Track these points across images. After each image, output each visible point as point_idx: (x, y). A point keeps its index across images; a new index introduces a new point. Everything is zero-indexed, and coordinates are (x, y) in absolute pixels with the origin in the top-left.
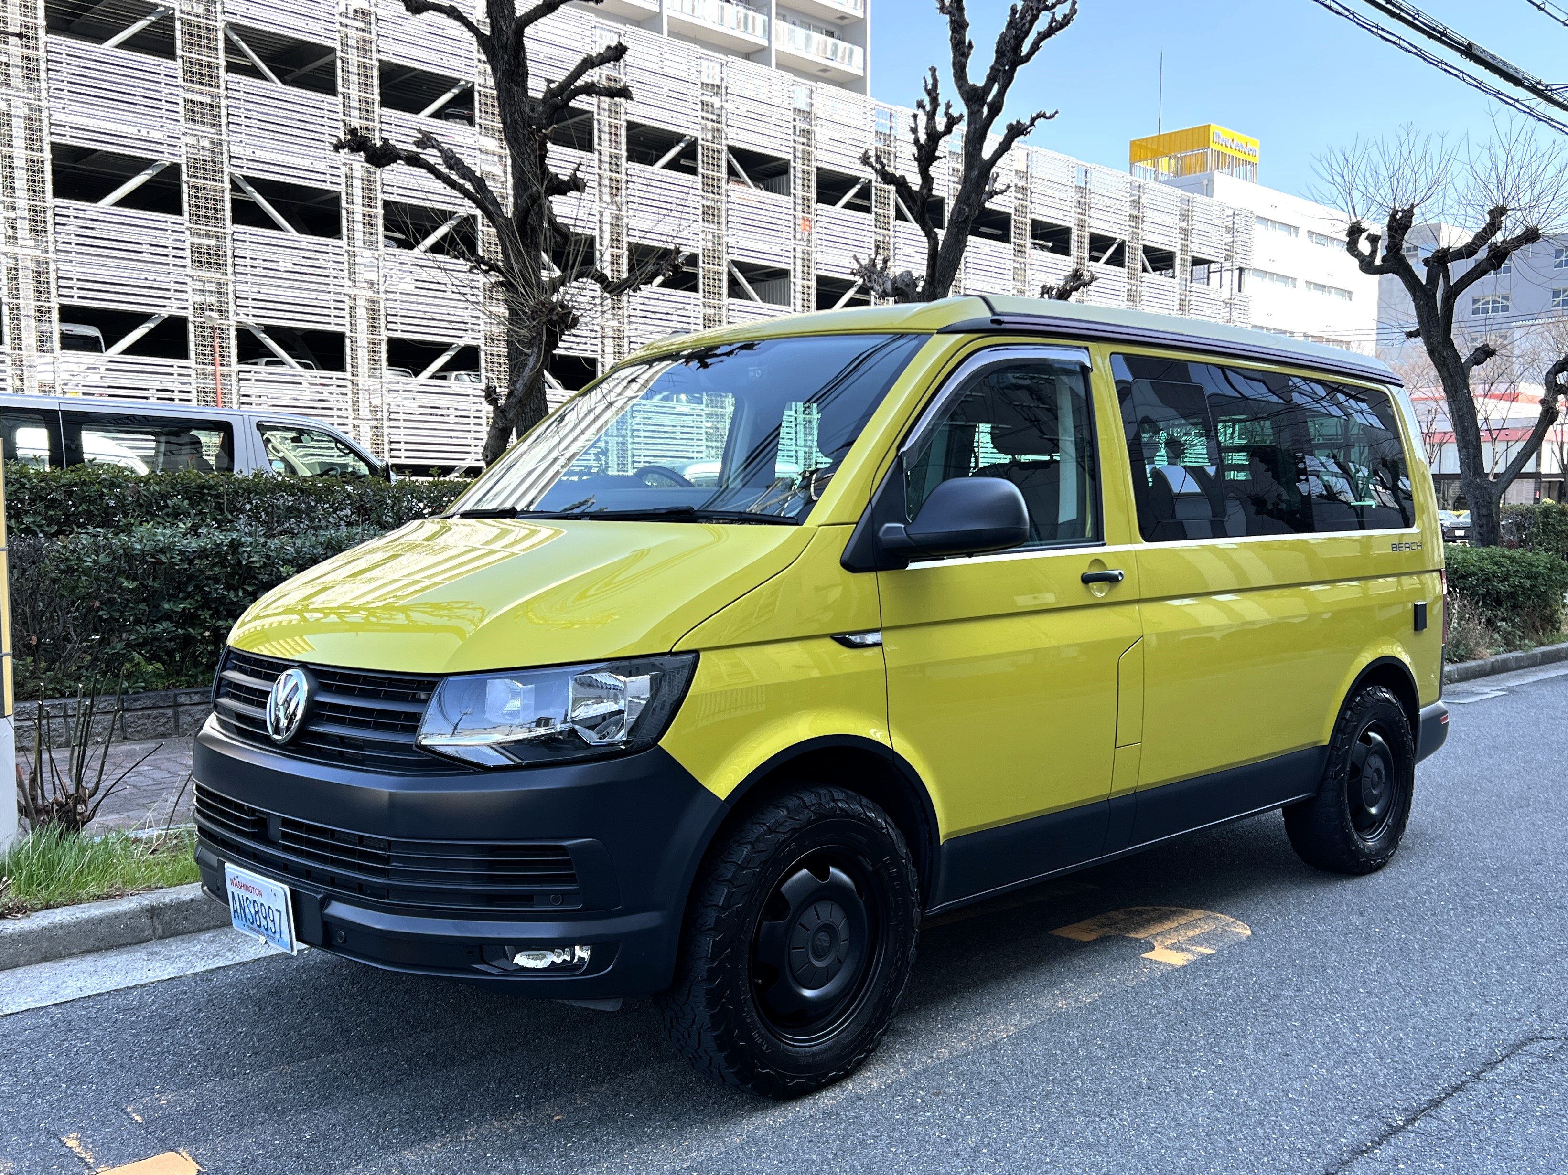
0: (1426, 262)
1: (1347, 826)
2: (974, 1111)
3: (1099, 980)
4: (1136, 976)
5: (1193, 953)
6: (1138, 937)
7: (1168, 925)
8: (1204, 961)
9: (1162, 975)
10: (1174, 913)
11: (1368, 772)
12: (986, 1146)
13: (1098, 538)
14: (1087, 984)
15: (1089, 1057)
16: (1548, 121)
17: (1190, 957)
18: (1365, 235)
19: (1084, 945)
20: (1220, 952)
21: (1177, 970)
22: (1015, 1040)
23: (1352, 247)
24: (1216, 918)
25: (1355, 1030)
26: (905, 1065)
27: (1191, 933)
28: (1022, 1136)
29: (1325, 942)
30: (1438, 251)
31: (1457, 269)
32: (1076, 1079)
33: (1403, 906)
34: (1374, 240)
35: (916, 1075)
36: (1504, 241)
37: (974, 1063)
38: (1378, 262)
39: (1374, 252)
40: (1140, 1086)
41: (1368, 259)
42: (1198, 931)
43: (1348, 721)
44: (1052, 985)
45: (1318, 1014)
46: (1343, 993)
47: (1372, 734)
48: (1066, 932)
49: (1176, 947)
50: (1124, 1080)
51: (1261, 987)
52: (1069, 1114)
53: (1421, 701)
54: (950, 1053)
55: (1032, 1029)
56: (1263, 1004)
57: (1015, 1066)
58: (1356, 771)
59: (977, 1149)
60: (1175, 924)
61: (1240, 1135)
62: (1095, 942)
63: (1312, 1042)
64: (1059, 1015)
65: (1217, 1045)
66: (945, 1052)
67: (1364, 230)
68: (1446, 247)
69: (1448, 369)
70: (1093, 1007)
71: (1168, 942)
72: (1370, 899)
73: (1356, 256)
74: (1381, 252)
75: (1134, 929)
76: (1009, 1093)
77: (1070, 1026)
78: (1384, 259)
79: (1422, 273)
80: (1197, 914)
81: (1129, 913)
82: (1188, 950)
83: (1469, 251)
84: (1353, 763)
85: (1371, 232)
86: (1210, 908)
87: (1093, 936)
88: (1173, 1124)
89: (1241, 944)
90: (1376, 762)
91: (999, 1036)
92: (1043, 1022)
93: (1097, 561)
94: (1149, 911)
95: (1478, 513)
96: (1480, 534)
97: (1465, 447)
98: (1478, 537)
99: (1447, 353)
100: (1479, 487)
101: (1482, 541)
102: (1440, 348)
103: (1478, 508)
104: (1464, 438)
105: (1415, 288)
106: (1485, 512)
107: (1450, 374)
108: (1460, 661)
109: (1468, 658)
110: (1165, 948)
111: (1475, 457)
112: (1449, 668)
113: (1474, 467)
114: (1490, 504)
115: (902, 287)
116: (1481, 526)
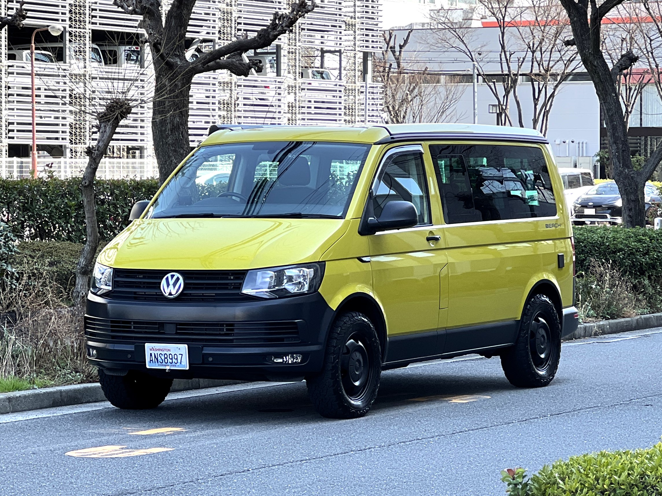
3: (435, 405)
4: (449, 404)
6: (444, 399)
8: (474, 401)
9: (459, 404)
11: (538, 336)
13: (430, 222)
14: (431, 405)
17: (468, 401)
19: (423, 401)
20: (480, 400)
21: (465, 403)
22: (414, 412)
24: (475, 396)
26: (380, 415)
27: (466, 398)
35: (386, 416)
42: (469, 398)
44: (419, 406)
45: (521, 406)
46: (530, 404)
47: (540, 319)
48: (413, 400)
49: (460, 400)
51: (498, 404)
53: (563, 305)
55: (418, 411)
56: (500, 406)
58: (533, 335)
60: (458, 397)
62: (427, 401)
63: (519, 409)
64: (426, 409)
65: (486, 410)
66: (391, 414)
70: (437, 408)
75: (441, 398)
84: (531, 331)
86: (471, 395)
89: (487, 399)
90: (542, 332)
92: (421, 410)
93: (431, 232)
95: (627, 199)
96: (630, 216)
97: (615, 142)
98: (628, 219)
99: (597, 63)
100: (626, 177)
101: (631, 222)
102: (591, 58)
103: (627, 195)
104: (614, 134)
105: (569, 8)
106: (632, 197)
107: (601, 81)
108: (613, 318)
109: (619, 316)
110: (457, 400)
111: (623, 151)
112: (603, 322)
113: (623, 159)
114: (636, 191)
115: (148, 6)
116: (630, 210)
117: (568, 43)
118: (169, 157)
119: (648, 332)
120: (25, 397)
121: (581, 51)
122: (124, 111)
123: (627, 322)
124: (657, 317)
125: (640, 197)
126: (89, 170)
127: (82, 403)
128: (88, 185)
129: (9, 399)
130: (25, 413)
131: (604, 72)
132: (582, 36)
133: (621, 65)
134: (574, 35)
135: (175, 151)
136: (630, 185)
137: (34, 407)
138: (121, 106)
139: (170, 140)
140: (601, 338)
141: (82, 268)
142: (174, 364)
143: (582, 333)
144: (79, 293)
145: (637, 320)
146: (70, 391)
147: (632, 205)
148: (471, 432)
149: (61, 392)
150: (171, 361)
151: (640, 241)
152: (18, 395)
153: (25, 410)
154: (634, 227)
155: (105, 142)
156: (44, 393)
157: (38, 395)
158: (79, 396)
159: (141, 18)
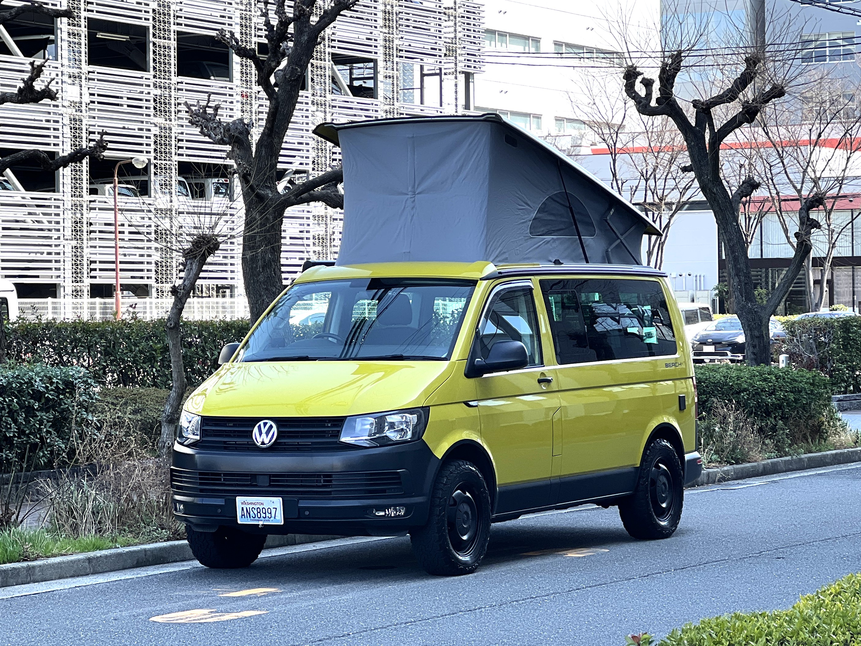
0: (694, 107)
3: (550, 560)
4: (564, 559)
5: (586, 555)
6: (559, 553)
8: (591, 555)
9: (575, 558)
10: (572, 549)
11: (659, 484)
13: (541, 363)
14: (545, 560)
18: (640, 78)
19: (536, 555)
20: (597, 554)
21: (581, 557)
22: (527, 567)
23: (630, 89)
24: (592, 549)
31: (719, 116)
34: (648, 83)
36: (755, 97)
38: (653, 103)
39: (649, 95)
41: (644, 102)
42: (585, 551)
43: (648, 456)
44: (532, 561)
47: (660, 465)
48: (524, 554)
49: (577, 554)
53: (686, 449)
55: (531, 566)
58: (654, 483)
60: (574, 551)
62: (540, 555)
67: (640, 74)
69: (719, 204)
70: (552, 563)
73: (633, 98)
74: (656, 94)
75: (556, 552)
78: (658, 101)
79: (691, 117)
80: (582, 549)
82: (583, 554)
84: (651, 479)
85: (647, 76)
86: (587, 548)
89: (606, 552)
90: (663, 479)
93: (542, 374)
95: (751, 335)
96: (754, 354)
97: (737, 275)
98: (753, 356)
99: (717, 190)
100: (750, 311)
101: (755, 360)
102: (710, 185)
103: (751, 330)
104: (735, 266)
105: (686, 130)
106: (756, 333)
107: (720, 209)
108: (737, 463)
109: (744, 461)
110: (573, 554)
111: (746, 284)
112: (727, 468)
113: (746, 292)
114: (760, 326)
115: (236, 134)
116: (754, 347)
117: (685, 169)
118: (260, 296)
119: (776, 478)
120: (106, 557)
121: (699, 177)
122: (212, 246)
123: (752, 467)
124: (785, 461)
125: (764, 332)
126: (175, 311)
127: (168, 563)
128: (174, 327)
129: (89, 560)
130: (107, 574)
131: (724, 200)
132: (700, 161)
133: (742, 192)
134: (692, 161)
135: (267, 289)
136: (754, 320)
137: (117, 567)
138: (209, 242)
139: (261, 278)
140: (726, 485)
141: (168, 416)
142: (267, 518)
143: (705, 480)
144: (165, 443)
145: (764, 465)
146: (155, 549)
147: (756, 342)
148: (589, 589)
149: (145, 550)
150: (264, 515)
151: (765, 380)
152: (99, 555)
153: (106, 572)
154: (758, 365)
155: (191, 280)
156: (127, 552)
157: (120, 554)
158: (165, 556)
159: (228, 148)
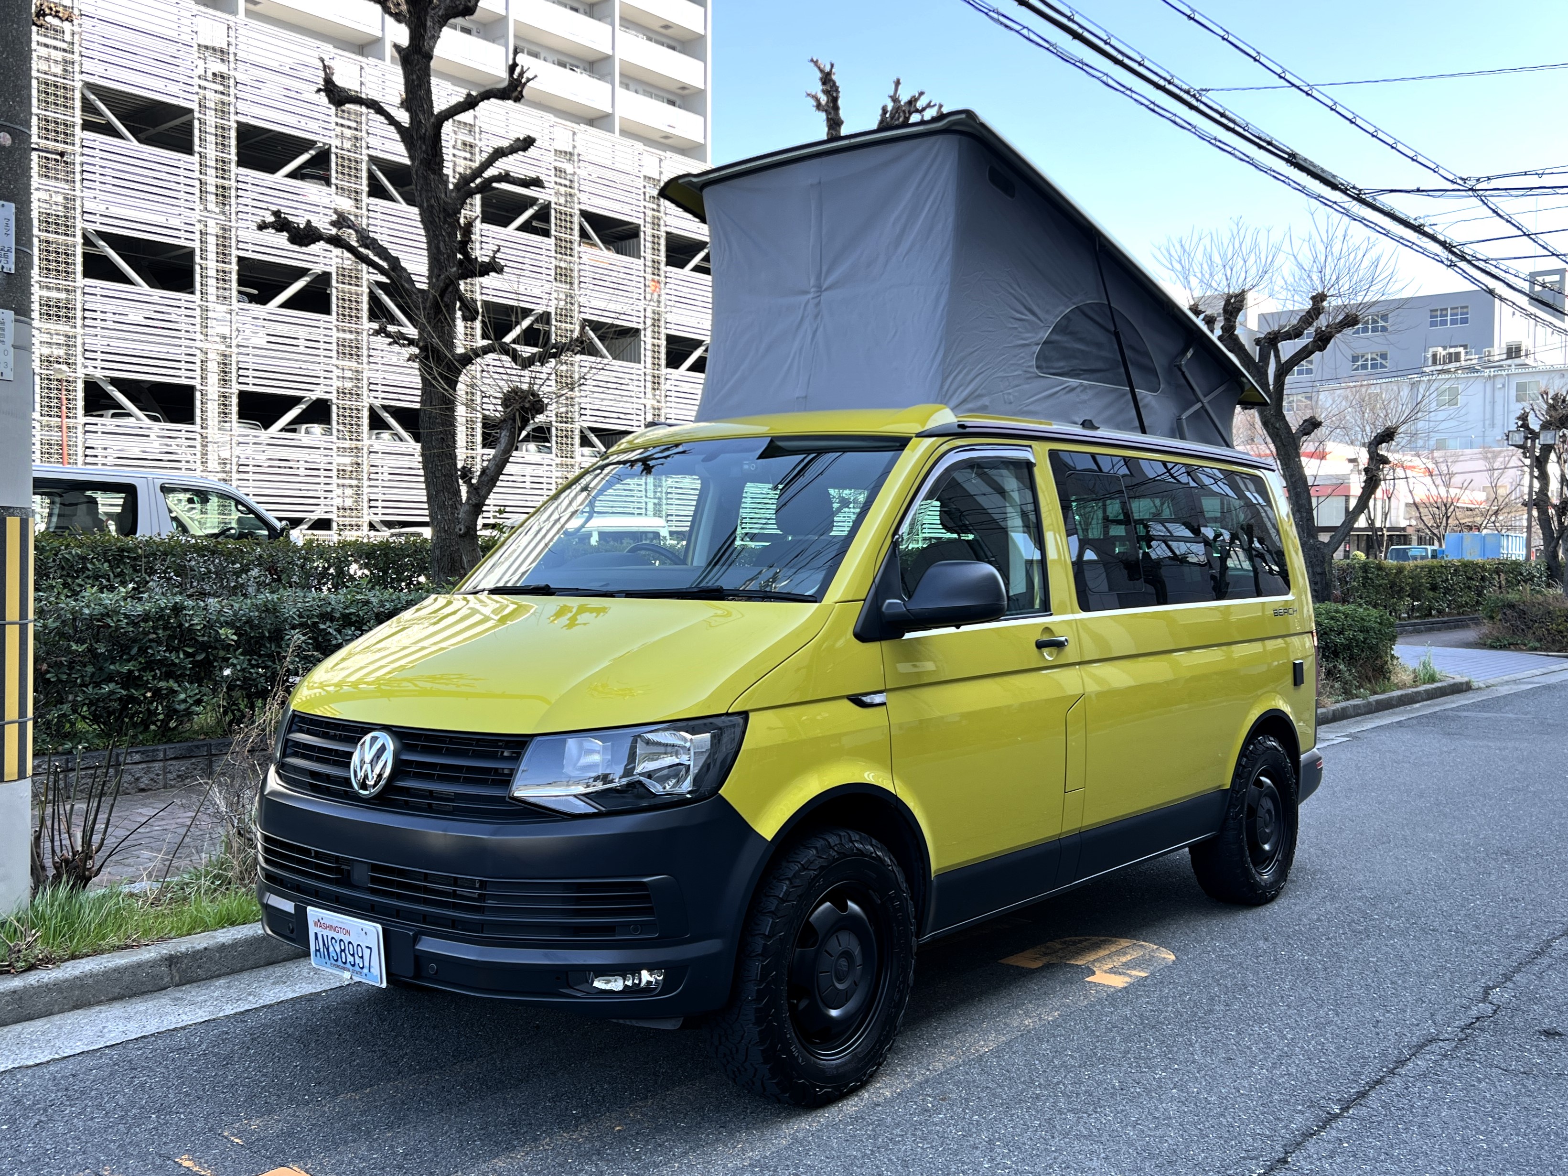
0: (1258, 342)
1: (1246, 862)
2: (980, 1111)
3: (1055, 1002)
4: (1086, 997)
5: (1131, 976)
6: (1079, 963)
7: (1102, 953)
8: (1141, 983)
9: (1108, 995)
10: (1104, 942)
11: (1261, 812)
12: (999, 1139)
13: (1046, 608)
14: (1045, 1005)
15: (1064, 1065)
16: (1362, 220)
17: (1128, 979)
19: (1033, 971)
20: (1153, 974)
21: (1120, 991)
22: (998, 1053)
24: (1142, 946)
25: (1283, 1037)
26: (908, 1077)
27: (1124, 959)
28: (1026, 1131)
29: (1240, 964)
30: (1269, 333)
31: (1288, 349)
32: (1058, 1083)
33: (1300, 932)
34: (1210, 321)
35: (920, 1084)
36: (1327, 327)
37: (967, 1073)
40: (1114, 1087)
42: (1129, 957)
43: (1244, 767)
44: (1016, 1007)
45: (1248, 1025)
46: (1266, 1007)
47: (1263, 778)
48: (1013, 961)
49: (1113, 971)
50: (1099, 1083)
51: (1195, 1003)
52: (1061, 1112)
53: (1302, 749)
54: (944, 1066)
55: (1008, 1043)
56: (1200, 1018)
57: (1003, 1075)
58: (1252, 812)
59: (990, 1142)
60: (1107, 952)
61: (1207, 1124)
62: (1042, 969)
63: (1249, 1048)
64: (1029, 1032)
65: (1170, 1052)
66: (939, 1065)
68: (1276, 329)
69: (1281, 440)
70: (1056, 1024)
71: (1106, 967)
72: (1271, 926)
75: (1073, 957)
76: (1005, 1097)
77: (1040, 1041)
79: (1255, 352)
80: (1124, 943)
81: (1065, 942)
82: (1124, 974)
83: (1296, 333)
84: (1249, 805)
86: (1133, 937)
87: (1038, 964)
88: (1150, 1118)
89: (1169, 967)
90: (1267, 804)
91: (982, 1051)
92: (1016, 1038)
93: (1047, 630)
94: (1081, 942)
96: (1315, 590)
97: (1298, 511)
99: (1279, 425)
102: (1273, 420)
103: (1312, 567)
106: (1319, 570)
107: (1283, 444)
110: (1104, 972)
114: (1323, 562)
116: (1316, 584)
124: (1353, 705)
126: (466, 508)
131: (1287, 435)
133: (1304, 429)
136: (1316, 556)
147: (1318, 578)
